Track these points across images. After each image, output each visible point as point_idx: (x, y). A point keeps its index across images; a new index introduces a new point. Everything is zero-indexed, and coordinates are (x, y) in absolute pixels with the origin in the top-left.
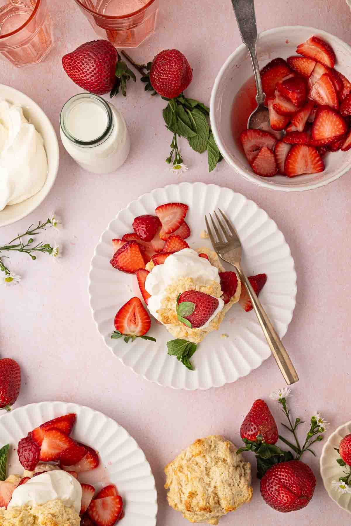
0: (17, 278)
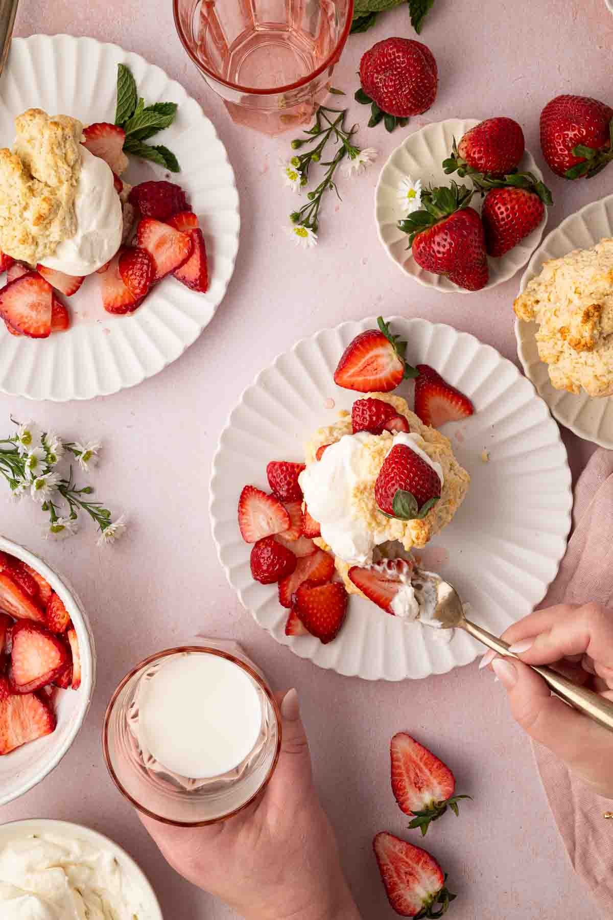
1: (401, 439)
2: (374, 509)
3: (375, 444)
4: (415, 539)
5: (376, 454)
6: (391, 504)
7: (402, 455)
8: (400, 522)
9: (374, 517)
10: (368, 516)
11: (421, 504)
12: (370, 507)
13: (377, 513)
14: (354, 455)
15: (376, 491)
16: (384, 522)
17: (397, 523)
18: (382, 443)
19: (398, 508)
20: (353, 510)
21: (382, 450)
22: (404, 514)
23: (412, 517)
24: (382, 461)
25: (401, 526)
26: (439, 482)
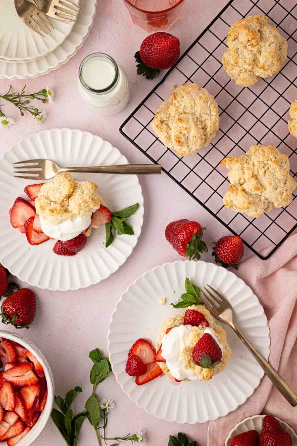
0: (11, 121)
1: (208, 331)
2: (190, 360)
3: (196, 331)
4: (205, 377)
5: (196, 336)
6: (200, 360)
7: (207, 338)
8: (200, 368)
9: (189, 363)
10: (187, 362)
11: (213, 363)
12: (189, 359)
13: (191, 362)
14: (184, 334)
15: (193, 352)
16: (193, 366)
17: (199, 368)
18: (199, 331)
19: (203, 362)
20: (181, 358)
21: (199, 335)
22: (205, 365)
23: (207, 367)
24: (199, 339)
25: (200, 370)
26: (221, 354)
